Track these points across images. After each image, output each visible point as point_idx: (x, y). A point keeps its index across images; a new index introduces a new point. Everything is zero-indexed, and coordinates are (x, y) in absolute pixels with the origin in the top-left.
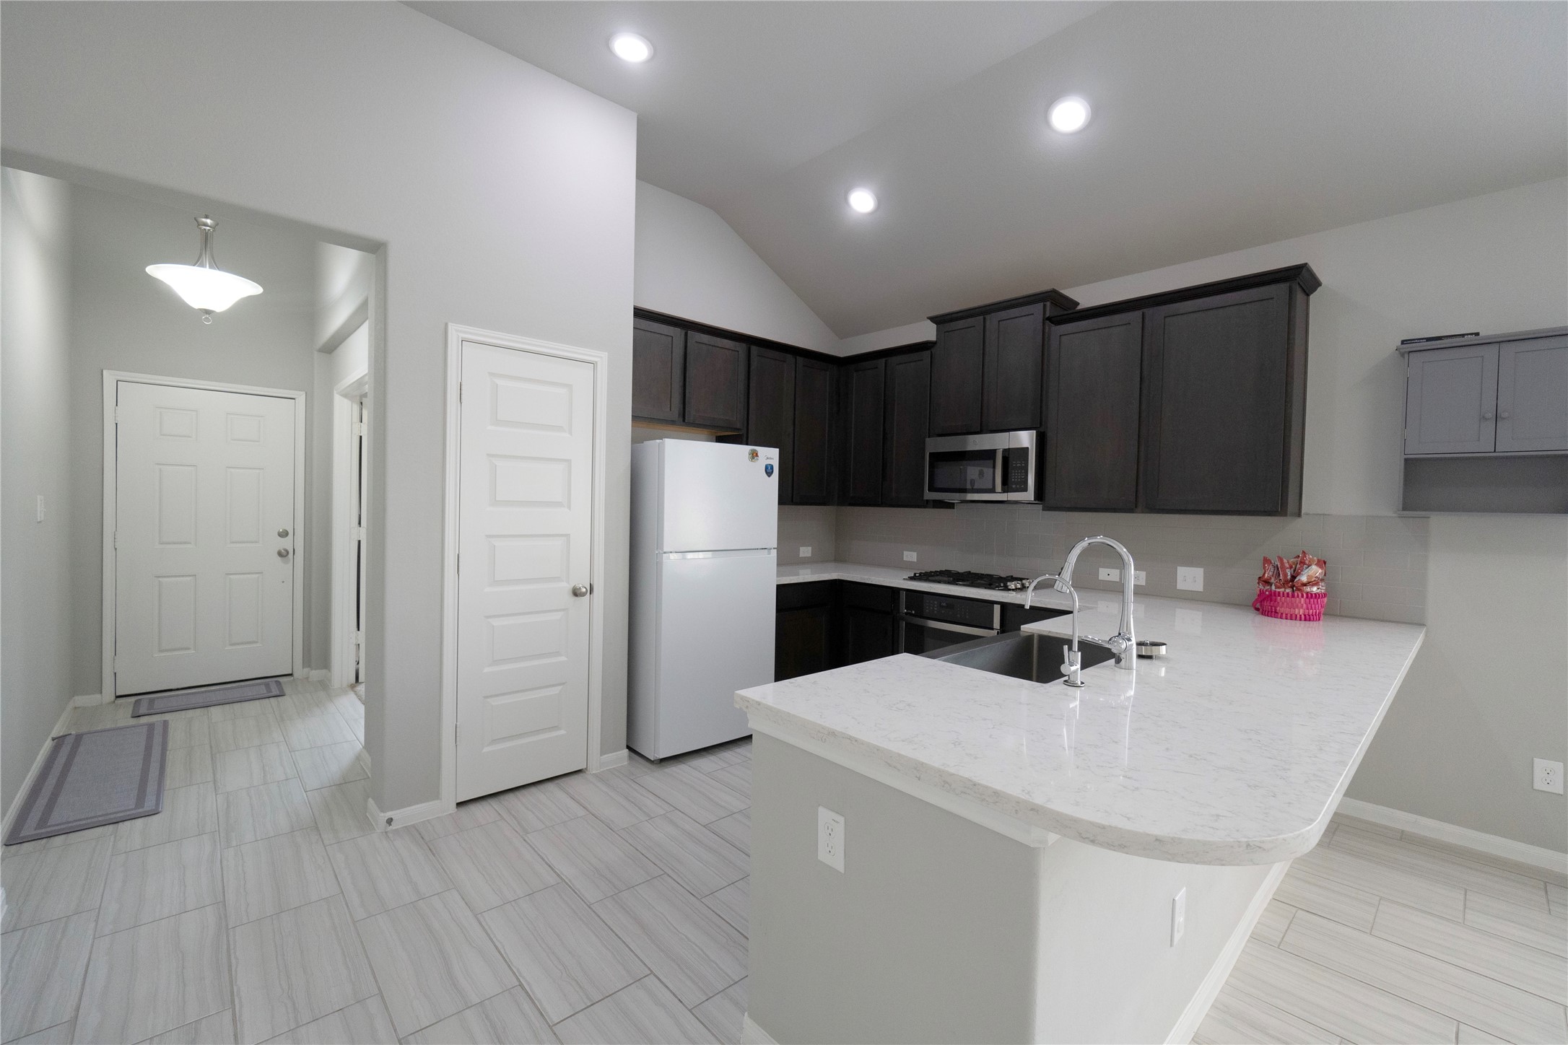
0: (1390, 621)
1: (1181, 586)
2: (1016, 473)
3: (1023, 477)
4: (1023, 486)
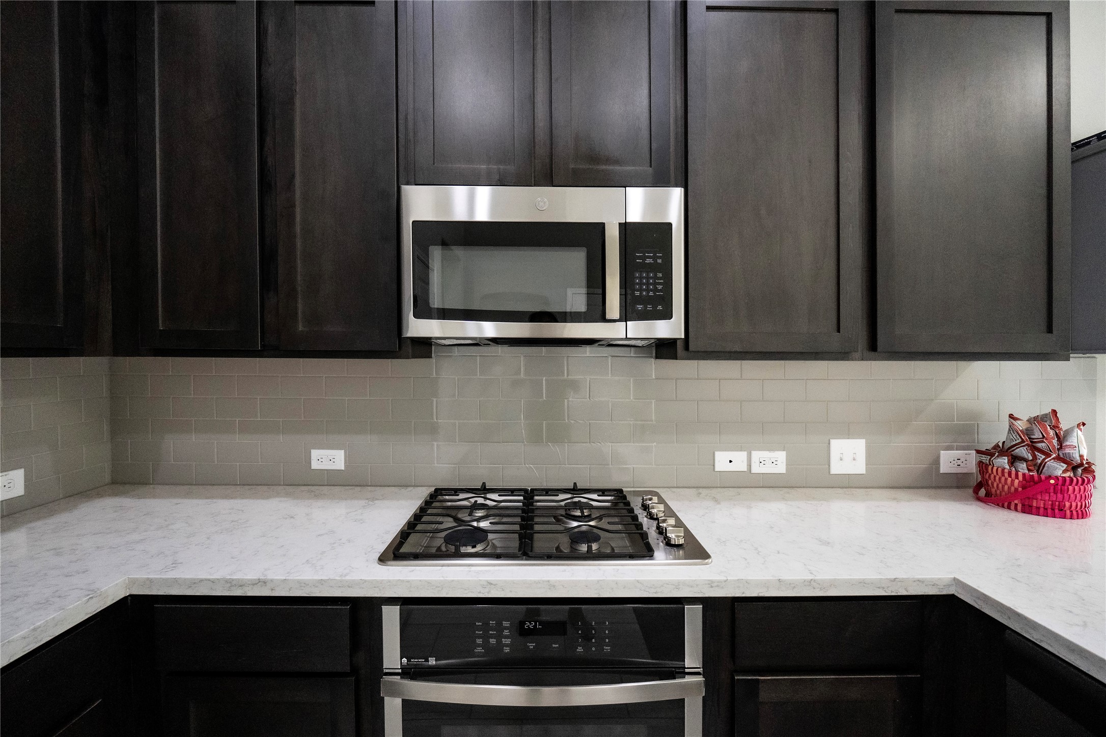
1: (836, 468)
2: (641, 278)
3: (660, 287)
4: (660, 308)
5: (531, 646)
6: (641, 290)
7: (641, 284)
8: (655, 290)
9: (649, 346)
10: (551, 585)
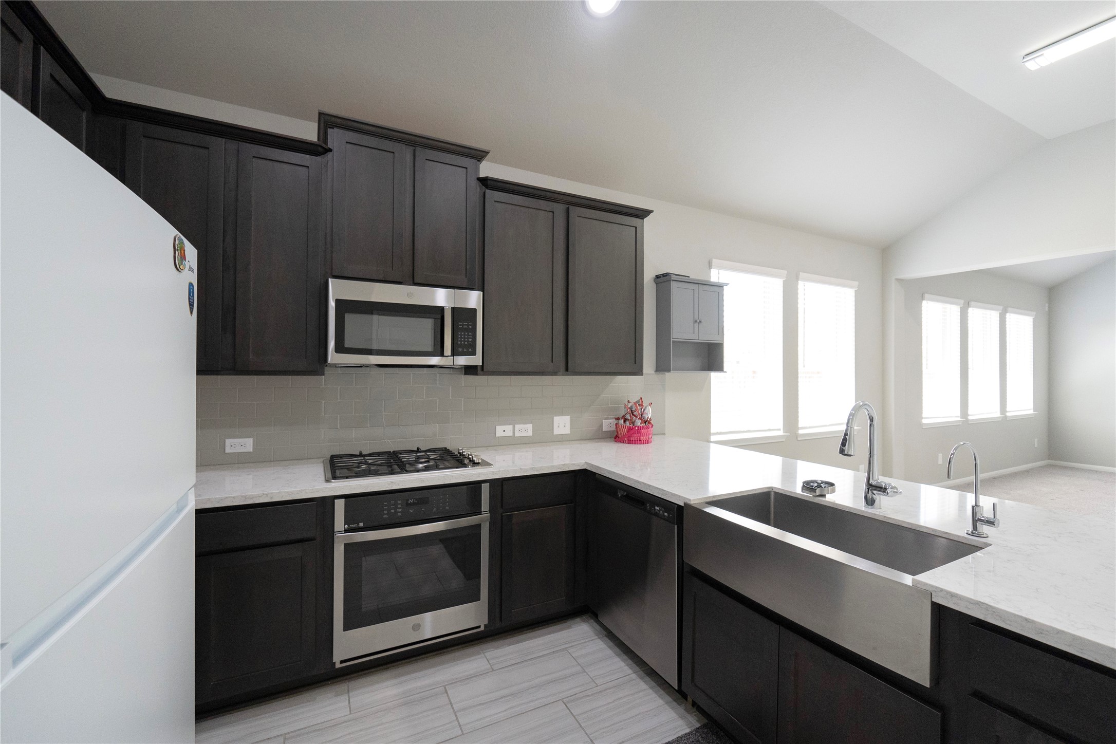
0: (657, 434)
1: (556, 432)
2: (461, 335)
3: (470, 340)
4: (470, 350)
5: (411, 511)
6: (461, 341)
7: (461, 338)
8: (468, 341)
9: (461, 368)
10: (423, 481)
